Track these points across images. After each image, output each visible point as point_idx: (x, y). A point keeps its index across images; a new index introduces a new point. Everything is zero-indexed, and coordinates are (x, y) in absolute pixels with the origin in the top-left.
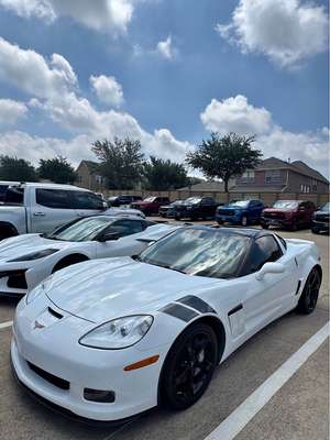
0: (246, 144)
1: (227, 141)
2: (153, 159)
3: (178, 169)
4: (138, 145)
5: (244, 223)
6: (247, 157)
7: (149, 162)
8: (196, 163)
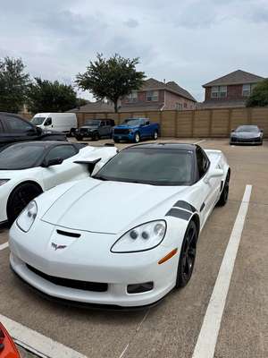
0: (131, 66)
1: (112, 62)
2: (39, 81)
3: (67, 90)
4: (20, 66)
5: (137, 140)
6: (132, 79)
7: (35, 83)
8: (86, 84)
